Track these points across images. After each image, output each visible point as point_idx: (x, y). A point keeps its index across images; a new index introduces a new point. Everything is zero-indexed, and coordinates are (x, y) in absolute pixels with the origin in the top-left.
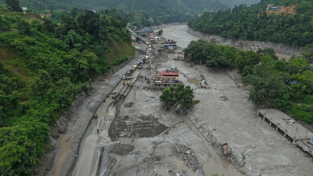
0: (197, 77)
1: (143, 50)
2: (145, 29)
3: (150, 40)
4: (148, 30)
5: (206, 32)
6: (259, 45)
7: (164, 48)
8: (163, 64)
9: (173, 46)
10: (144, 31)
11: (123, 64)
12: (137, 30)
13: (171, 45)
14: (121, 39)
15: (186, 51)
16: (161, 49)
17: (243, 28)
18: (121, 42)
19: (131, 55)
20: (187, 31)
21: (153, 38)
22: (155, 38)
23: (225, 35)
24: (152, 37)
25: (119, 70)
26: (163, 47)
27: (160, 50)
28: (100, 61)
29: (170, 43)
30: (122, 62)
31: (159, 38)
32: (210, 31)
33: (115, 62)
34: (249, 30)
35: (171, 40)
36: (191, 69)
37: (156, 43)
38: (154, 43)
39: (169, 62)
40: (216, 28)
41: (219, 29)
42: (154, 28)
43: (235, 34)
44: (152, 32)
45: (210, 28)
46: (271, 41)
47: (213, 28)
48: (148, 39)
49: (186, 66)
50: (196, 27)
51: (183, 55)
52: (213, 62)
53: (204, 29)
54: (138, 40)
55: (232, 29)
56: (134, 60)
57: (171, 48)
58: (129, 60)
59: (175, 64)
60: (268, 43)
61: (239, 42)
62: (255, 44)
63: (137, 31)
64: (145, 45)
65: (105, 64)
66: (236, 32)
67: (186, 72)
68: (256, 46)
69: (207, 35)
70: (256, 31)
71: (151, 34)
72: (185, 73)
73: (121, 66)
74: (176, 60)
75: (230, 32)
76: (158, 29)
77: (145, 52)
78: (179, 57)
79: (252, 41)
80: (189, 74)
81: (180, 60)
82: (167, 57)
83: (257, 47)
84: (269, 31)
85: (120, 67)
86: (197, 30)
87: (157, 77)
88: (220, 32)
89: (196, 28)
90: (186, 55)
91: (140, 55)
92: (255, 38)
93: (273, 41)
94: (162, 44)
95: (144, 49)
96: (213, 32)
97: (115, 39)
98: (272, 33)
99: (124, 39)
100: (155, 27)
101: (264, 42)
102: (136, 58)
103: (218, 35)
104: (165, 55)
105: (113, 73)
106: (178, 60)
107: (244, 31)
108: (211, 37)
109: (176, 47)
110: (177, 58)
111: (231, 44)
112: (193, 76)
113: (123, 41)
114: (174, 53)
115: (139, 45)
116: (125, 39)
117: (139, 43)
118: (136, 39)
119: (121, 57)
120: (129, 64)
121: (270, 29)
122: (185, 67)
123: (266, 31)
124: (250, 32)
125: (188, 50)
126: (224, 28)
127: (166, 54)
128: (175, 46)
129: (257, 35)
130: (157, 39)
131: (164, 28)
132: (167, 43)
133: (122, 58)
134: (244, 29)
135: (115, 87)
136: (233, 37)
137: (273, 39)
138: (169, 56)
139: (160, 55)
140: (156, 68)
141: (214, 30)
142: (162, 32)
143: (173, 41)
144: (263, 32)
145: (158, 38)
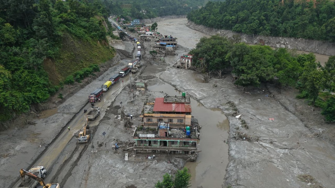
0: (222, 105)
1: (128, 51)
2: (134, 22)
3: (140, 36)
4: (139, 24)
5: (211, 26)
6: (287, 43)
7: (160, 48)
8: (157, 75)
9: (172, 44)
10: (133, 25)
11: (86, 80)
12: (124, 23)
13: (169, 43)
14: (86, 36)
15: (196, 55)
16: (155, 49)
17: (263, 20)
18: (87, 40)
19: (105, 61)
20: (187, 25)
21: (145, 34)
22: (147, 33)
23: (239, 29)
24: (143, 31)
25: (76, 92)
26: (158, 46)
27: (154, 52)
28: (31, 81)
29: (168, 40)
30: (85, 75)
31: (153, 33)
32: (218, 24)
33: (71, 77)
34: (273, 23)
35: (169, 36)
36: (206, 87)
37: (149, 40)
38: (146, 40)
39: (168, 72)
40: (226, 20)
41: (230, 22)
42: (148, 22)
43: (253, 28)
44: (143, 25)
45: (218, 21)
46: (304, 37)
47: (222, 20)
48: (137, 34)
49: (196, 80)
50: (198, 19)
51: (190, 61)
52: (252, 79)
53: (210, 21)
54: (122, 36)
55: (248, 22)
56: (110, 68)
57: (170, 48)
58: (101, 69)
59: (178, 75)
60: (299, 39)
61: (258, 38)
62: (282, 41)
63: (124, 25)
64: (132, 44)
65: (41, 85)
66: (254, 25)
67: (199, 94)
68: (282, 44)
69: (214, 29)
70: (282, 23)
71: (142, 28)
72: (198, 96)
73: (82, 84)
74: (178, 67)
75: (245, 25)
76: (152, 22)
77: (130, 54)
78: (182, 64)
79: (277, 37)
80: (205, 98)
81: (185, 68)
82: (164, 62)
83: (284, 44)
84: (300, 23)
85: (79, 85)
86: (200, 24)
87: (145, 116)
88: (232, 26)
89: (199, 21)
90: (194, 61)
91: (122, 59)
92: (282, 34)
93: (306, 36)
94: (156, 41)
95: (130, 50)
96: (222, 25)
97: (76, 36)
98: (304, 26)
99: (93, 35)
100: (149, 20)
101: (293, 38)
102: (115, 65)
103: (228, 29)
104: (160, 60)
105: (61, 102)
106: (182, 68)
107: (265, 24)
108: (219, 33)
109: (176, 47)
110: (179, 64)
111: (247, 41)
112: (214, 103)
113: (91, 39)
114: (175, 55)
115: (124, 44)
116: (95, 36)
117: (124, 40)
118: (120, 35)
119: (84, 66)
120: (100, 78)
121: (303, 21)
122: (195, 82)
123: (295, 24)
124: (274, 26)
125: (198, 54)
126: (236, 20)
127: (162, 58)
128: (175, 44)
129: (284, 29)
130: (148, 35)
131: (159, 21)
132: (164, 41)
133: (87, 68)
134: (265, 22)
135: (50, 144)
136: (250, 31)
137: (306, 35)
138: (167, 60)
139: (154, 59)
140: (146, 85)
141: (223, 22)
142: (157, 26)
143: (171, 37)
144: (292, 25)
145: (151, 33)
